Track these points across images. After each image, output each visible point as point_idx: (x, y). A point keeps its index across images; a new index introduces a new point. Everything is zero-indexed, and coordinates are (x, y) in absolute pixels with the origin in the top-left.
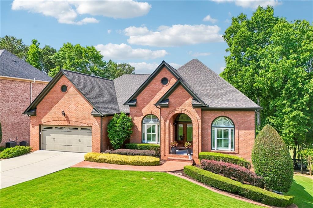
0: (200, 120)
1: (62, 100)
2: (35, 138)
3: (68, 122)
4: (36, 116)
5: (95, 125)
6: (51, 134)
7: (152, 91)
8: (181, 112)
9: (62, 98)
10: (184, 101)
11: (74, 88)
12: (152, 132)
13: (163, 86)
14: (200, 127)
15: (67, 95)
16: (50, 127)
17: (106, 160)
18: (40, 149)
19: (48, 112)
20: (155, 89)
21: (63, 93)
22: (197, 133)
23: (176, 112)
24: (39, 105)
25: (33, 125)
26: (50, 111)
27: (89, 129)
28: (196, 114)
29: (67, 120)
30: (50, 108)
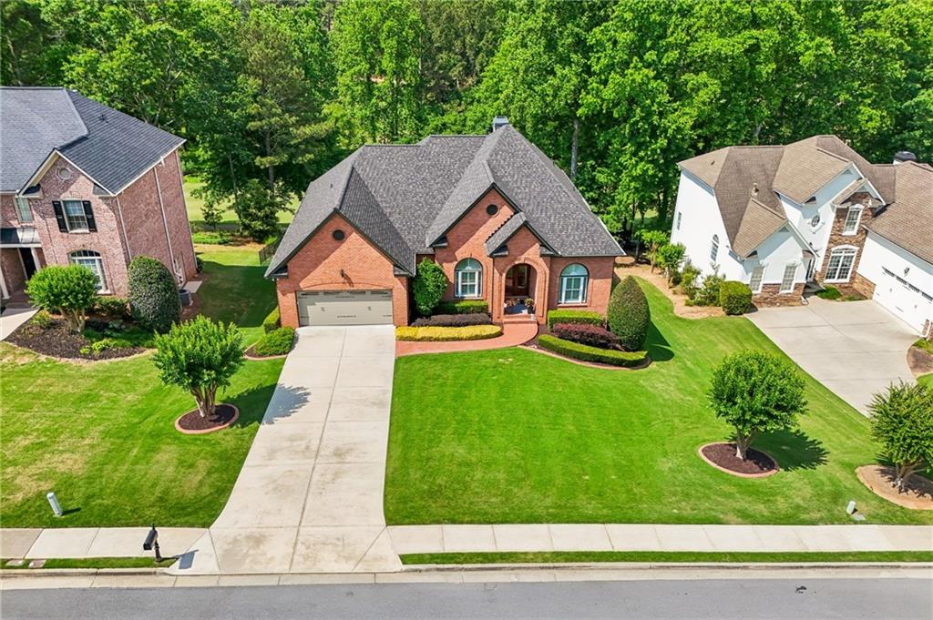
0: (548, 272)
1: (337, 253)
2: (290, 311)
3: (351, 286)
4: (287, 280)
6: (315, 303)
7: (472, 225)
8: (523, 262)
9: (336, 249)
10: (529, 248)
11: (357, 236)
15: (344, 246)
16: (314, 294)
18: (300, 326)
20: (476, 221)
21: (338, 242)
22: (544, 287)
23: (517, 263)
24: (293, 261)
25: (283, 291)
26: (314, 270)
29: (348, 282)
30: (316, 266)
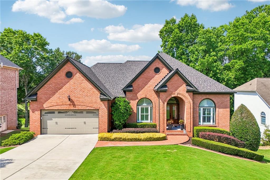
0: (192, 102)
1: (67, 85)
2: (36, 123)
3: (74, 107)
4: (37, 101)
5: (102, 108)
6: (52, 119)
7: (146, 78)
8: (177, 96)
9: (67, 83)
10: (179, 87)
11: (80, 75)
12: (145, 112)
13: (156, 75)
14: (192, 107)
15: (72, 81)
16: (52, 112)
17: (121, 138)
18: (41, 134)
19: (51, 97)
20: (148, 76)
21: (68, 79)
22: (190, 112)
24: (41, 90)
25: (33, 110)
26: (53, 96)
27: (95, 112)
28: (189, 97)
29: (72, 105)
30: (54, 94)
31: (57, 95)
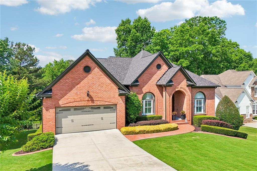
0: (190, 95)
1: (85, 81)
2: (50, 123)
3: (92, 102)
4: (51, 98)
5: (120, 103)
6: (68, 116)
7: (150, 74)
9: (85, 78)
11: (98, 70)
12: (148, 106)
13: (158, 71)
14: (191, 99)
15: (90, 76)
19: (68, 93)
20: (152, 72)
21: (86, 74)
22: (189, 104)
24: (56, 86)
25: (46, 108)
26: (69, 92)
27: (112, 107)
28: (188, 91)
29: (91, 100)
31: (74, 91)
